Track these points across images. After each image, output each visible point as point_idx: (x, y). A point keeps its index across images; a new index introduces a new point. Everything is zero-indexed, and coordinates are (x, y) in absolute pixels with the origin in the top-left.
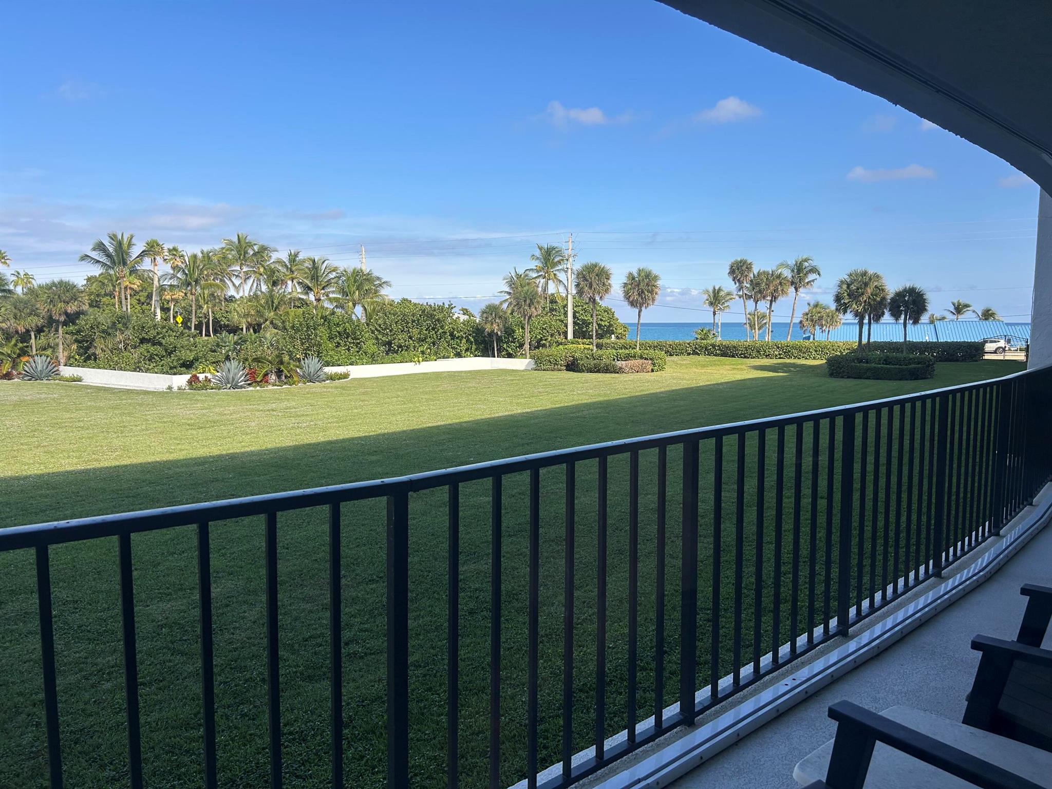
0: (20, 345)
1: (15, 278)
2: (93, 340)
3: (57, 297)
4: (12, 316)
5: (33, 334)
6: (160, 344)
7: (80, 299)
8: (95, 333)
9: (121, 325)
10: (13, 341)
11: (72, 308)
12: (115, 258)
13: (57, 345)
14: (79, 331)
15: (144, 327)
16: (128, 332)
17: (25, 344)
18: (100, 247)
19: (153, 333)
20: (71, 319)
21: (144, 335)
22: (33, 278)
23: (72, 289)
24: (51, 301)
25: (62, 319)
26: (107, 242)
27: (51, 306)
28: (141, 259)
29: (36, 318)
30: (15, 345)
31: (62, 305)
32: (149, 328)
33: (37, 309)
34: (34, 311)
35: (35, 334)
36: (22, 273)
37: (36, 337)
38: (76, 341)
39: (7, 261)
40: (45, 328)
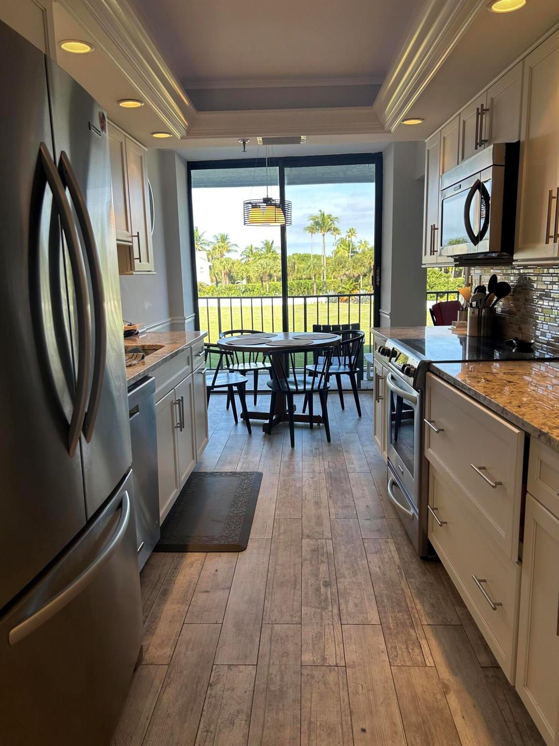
0: (354, 283)
1: (359, 244)
4: (351, 267)
5: (361, 277)
10: (351, 281)
17: (356, 283)
22: (368, 244)
29: (363, 268)
30: (352, 283)
33: (364, 263)
36: (363, 241)
37: (363, 279)
39: (356, 235)
40: (367, 274)
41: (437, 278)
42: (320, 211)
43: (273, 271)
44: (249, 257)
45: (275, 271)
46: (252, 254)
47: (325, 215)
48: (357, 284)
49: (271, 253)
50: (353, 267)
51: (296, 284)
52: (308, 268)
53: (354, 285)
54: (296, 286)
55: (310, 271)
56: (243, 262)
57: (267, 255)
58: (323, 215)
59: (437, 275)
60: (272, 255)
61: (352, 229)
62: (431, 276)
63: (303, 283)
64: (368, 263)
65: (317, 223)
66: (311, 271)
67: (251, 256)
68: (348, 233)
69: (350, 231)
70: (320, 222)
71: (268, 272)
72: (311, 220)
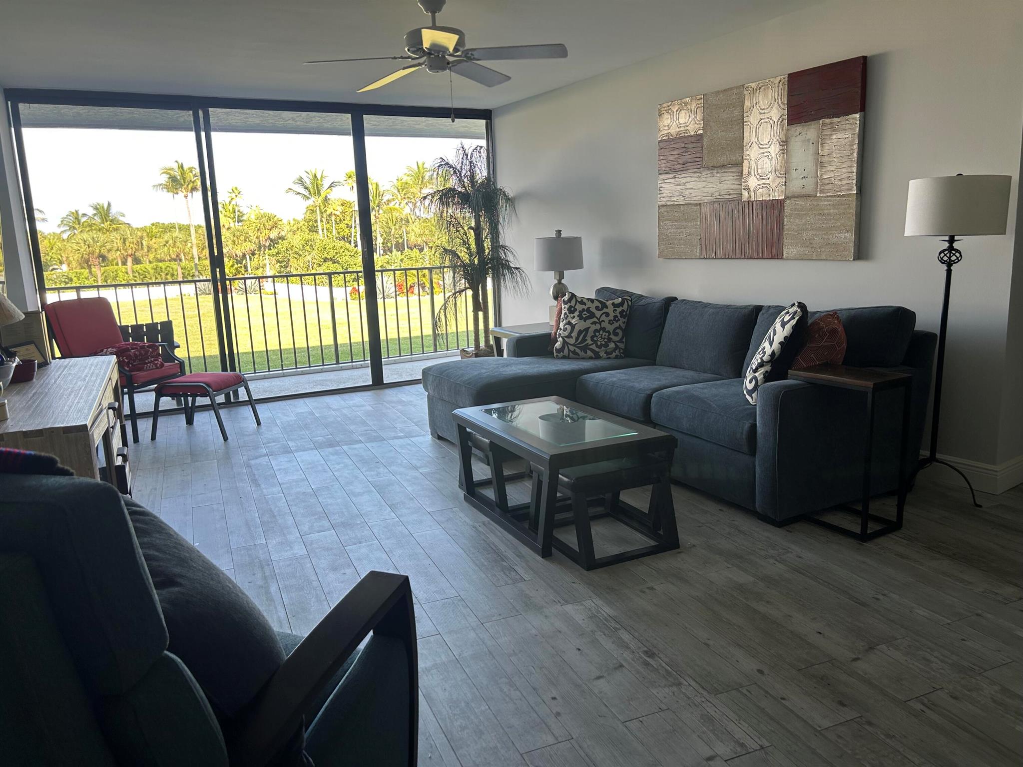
0: (236, 266)
2: (289, 260)
3: (262, 225)
4: (231, 243)
5: (247, 257)
6: (338, 262)
7: (279, 226)
8: (290, 255)
9: (308, 247)
10: (230, 263)
11: (273, 234)
12: (312, 190)
13: (265, 265)
14: (278, 253)
15: (325, 248)
16: (314, 253)
18: (301, 181)
19: (332, 253)
20: (273, 242)
21: (326, 255)
23: (273, 218)
24: (258, 229)
25: (267, 244)
26: (304, 176)
27: (259, 233)
28: (331, 190)
29: (249, 243)
30: (232, 266)
31: (267, 231)
32: (329, 249)
33: (249, 236)
34: (248, 238)
35: (250, 257)
38: (278, 261)
40: (256, 252)
41: (351, 256)
42: (177, 162)
43: (106, 251)
44: (74, 228)
45: (109, 251)
46: (79, 224)
47: (185, 167)
48: (241, 267)
49: (108, 223)
50: (234, 242)
51: (153, 268)
52: (165, 245)
53: (237, 269)
54: (152, 271)
55: (169, 249)
56: (65, 236)
57: (102, 225)
58: (182, 167)
59: (352, 252)
60: (111, 225)
61: (236, 188)
62: (344, 254)
63: (163, 267)
64: (255, 237)
65: (173, 179)
66: (171, 249)
67: (77, 226)
68: (230, 193)
69: (233, 191)
70: (179, 177)
71: (97, 251)
72: (164, 175)
